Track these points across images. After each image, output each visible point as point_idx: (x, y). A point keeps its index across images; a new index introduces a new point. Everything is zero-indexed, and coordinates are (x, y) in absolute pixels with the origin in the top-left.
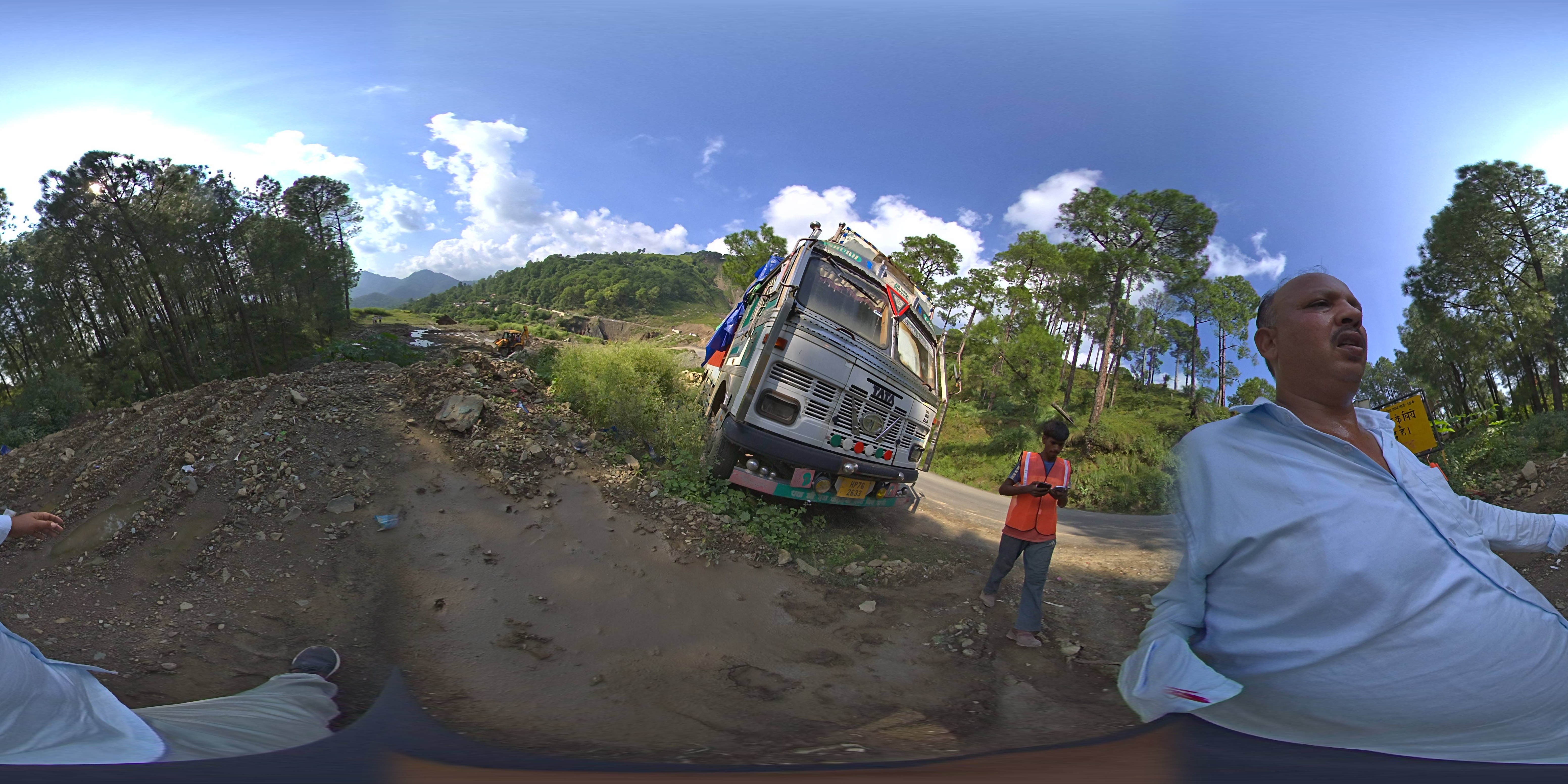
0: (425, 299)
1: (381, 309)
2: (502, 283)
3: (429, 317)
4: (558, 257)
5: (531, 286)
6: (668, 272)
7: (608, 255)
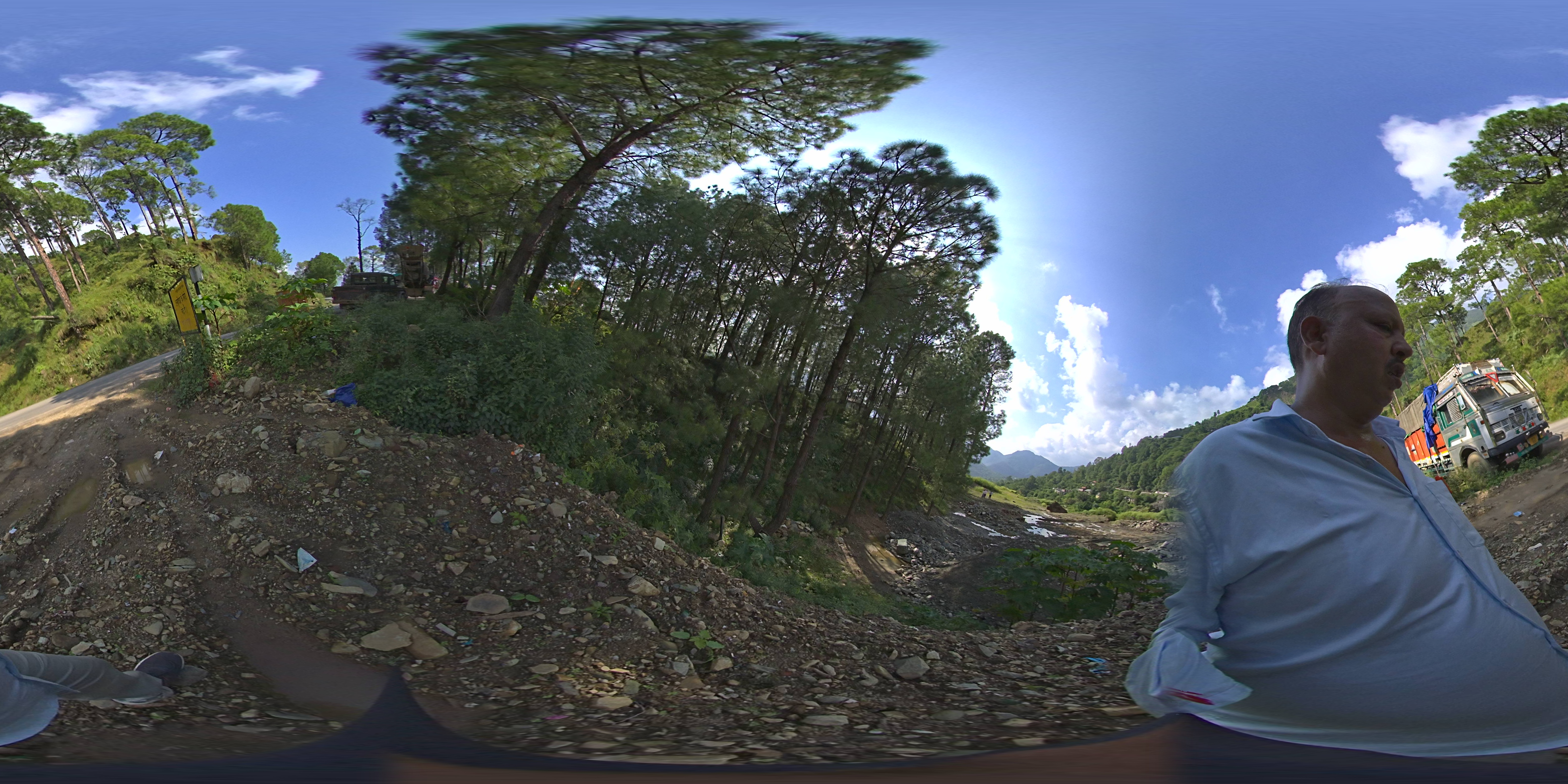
2: (1102, 469)
3: (1041, 504)
4: (1148, 439)
5: (1130, 472)
7: (1191, 427)
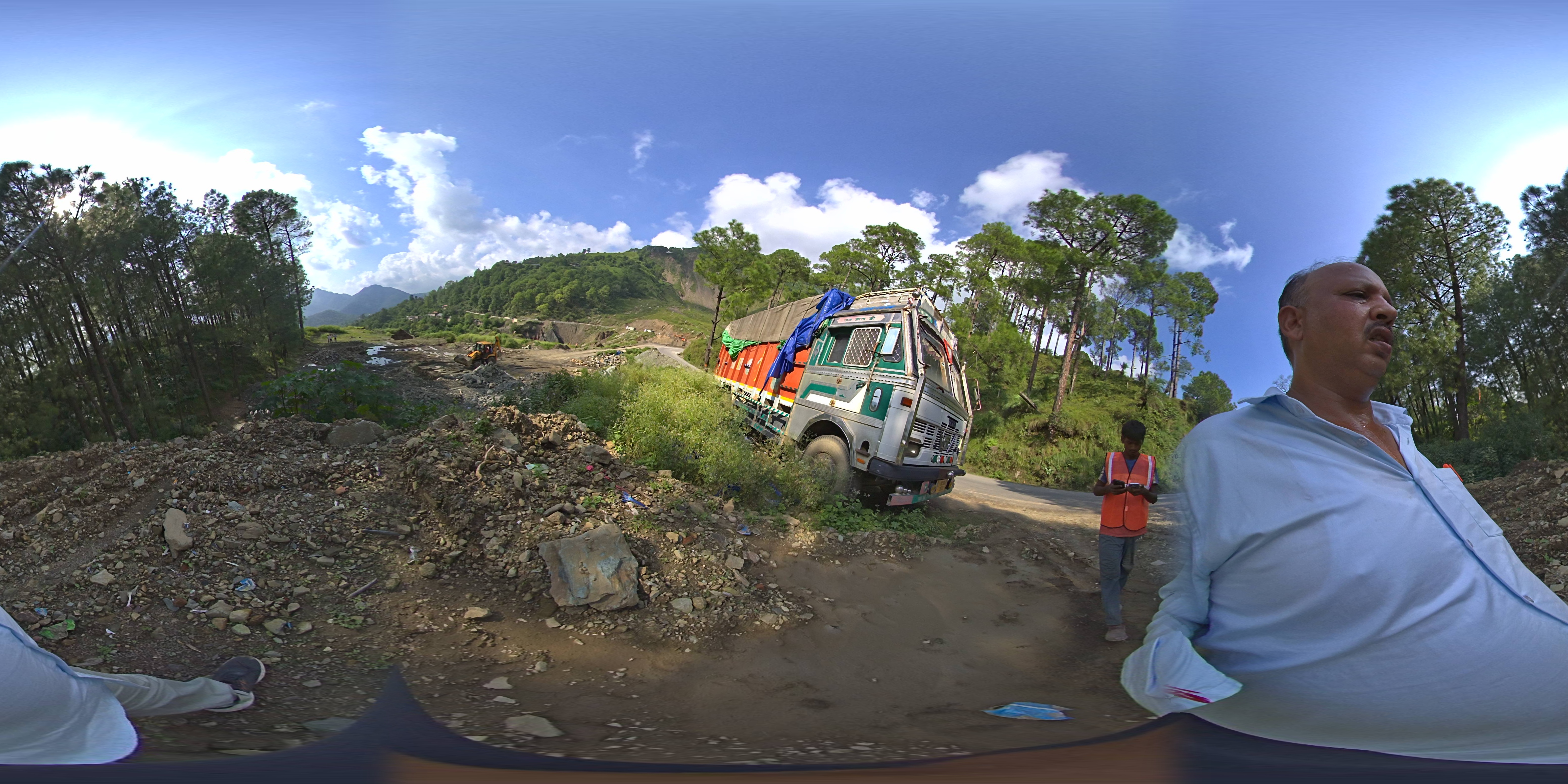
0: (377, 314)
1: (335, 326)
2: (452, 293)
3: (384, 333)
4: (505, 263)
5: (482, 294)
6: (618, 271)
7: (553, 258)
